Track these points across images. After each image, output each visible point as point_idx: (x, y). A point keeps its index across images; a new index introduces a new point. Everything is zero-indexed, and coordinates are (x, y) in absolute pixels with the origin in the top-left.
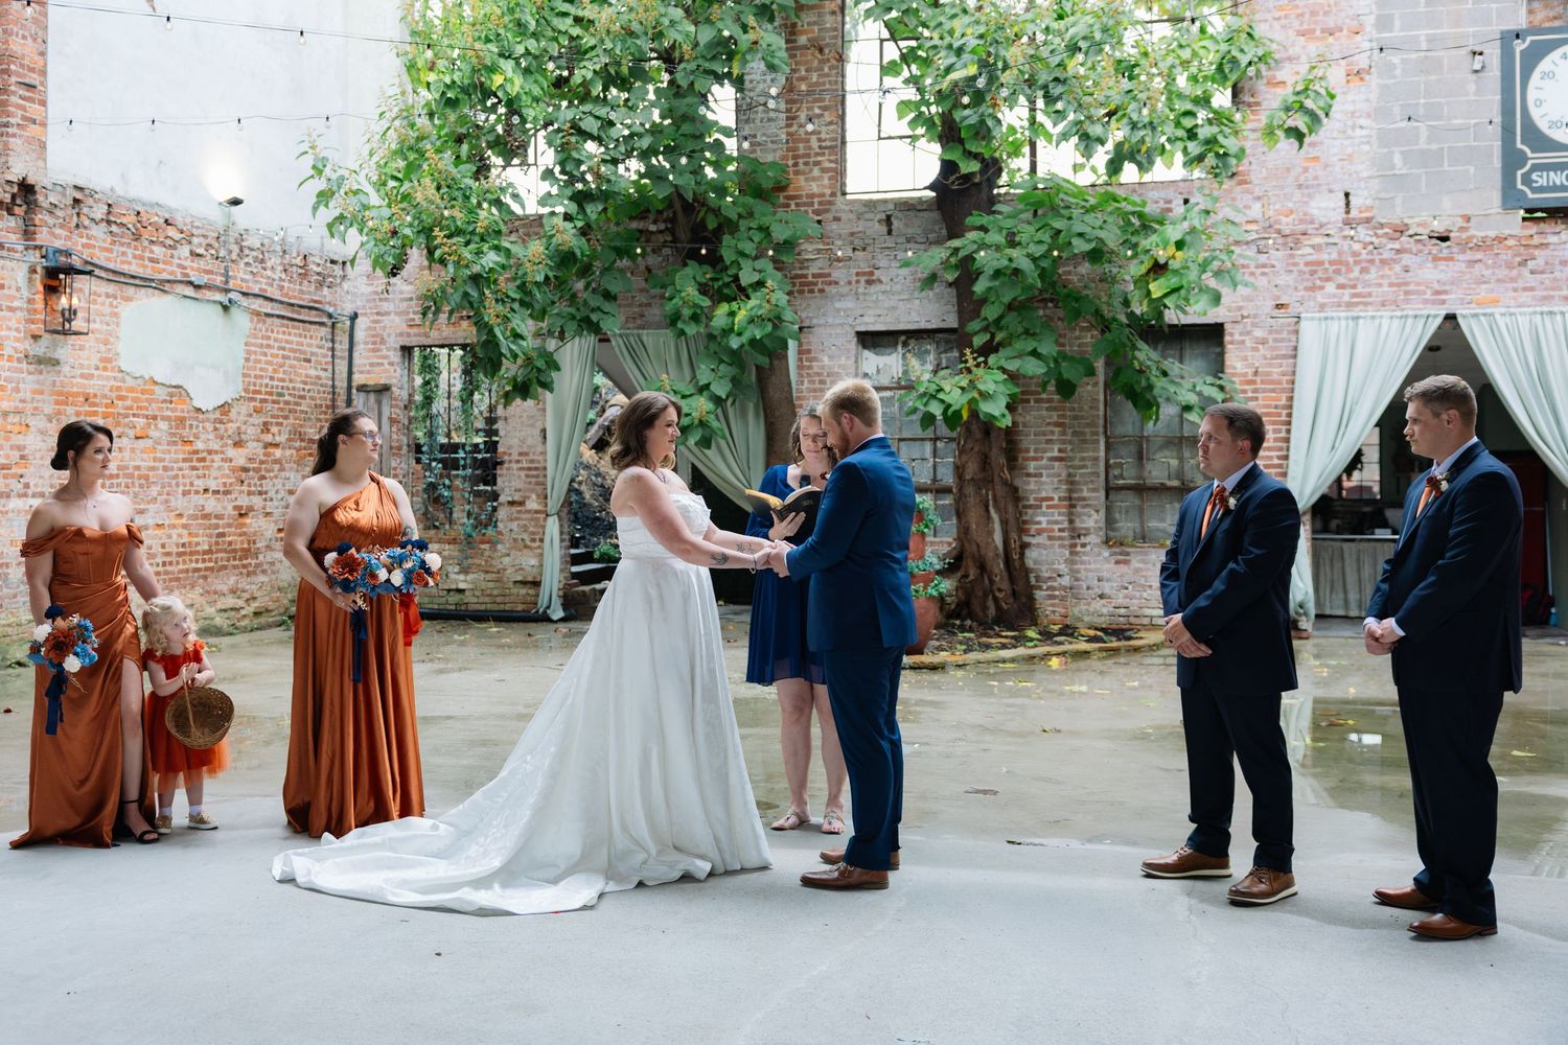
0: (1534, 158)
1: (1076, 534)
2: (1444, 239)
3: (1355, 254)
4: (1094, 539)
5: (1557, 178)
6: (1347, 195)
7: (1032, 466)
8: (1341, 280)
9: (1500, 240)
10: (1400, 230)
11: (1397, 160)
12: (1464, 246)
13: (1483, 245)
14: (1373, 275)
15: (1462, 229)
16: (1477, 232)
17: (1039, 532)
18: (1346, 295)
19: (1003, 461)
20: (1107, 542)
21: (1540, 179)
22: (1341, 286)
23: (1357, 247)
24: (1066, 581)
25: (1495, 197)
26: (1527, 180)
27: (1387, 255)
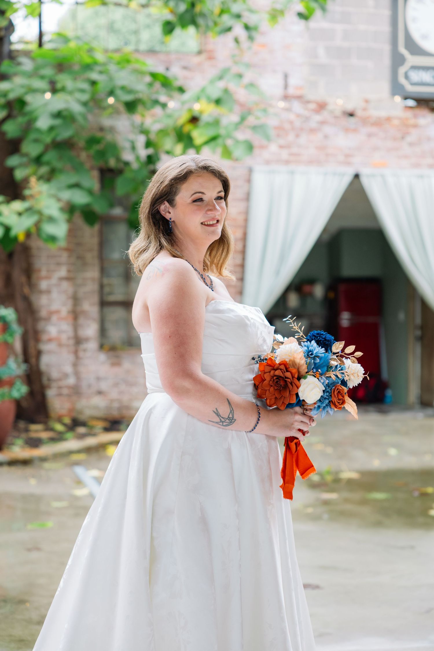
0: (412, 60)
1: (78, 341)
2: (351, 115)
3: (291, 123)
4: (92, 345)
5: (426, 77)
6: (286, 77)
7: (44, 285)
8: (282, 142)
9: (388, 119)
10: (322, 106)
11: (321, 52)
12: (365, 121)
13: (378, 123)
14: (303, 139)
15: (365, 109)
16: (375, 113)
17: (50, 340)
18: (284, 154)
19: (23, 279)
20: (101, 347)
21: (415, 76)
22: (281, 147)
23: (292, 117)
24: (71, 381)
25: (385, 86)
26: (407, 77)
27: (313, 124)
